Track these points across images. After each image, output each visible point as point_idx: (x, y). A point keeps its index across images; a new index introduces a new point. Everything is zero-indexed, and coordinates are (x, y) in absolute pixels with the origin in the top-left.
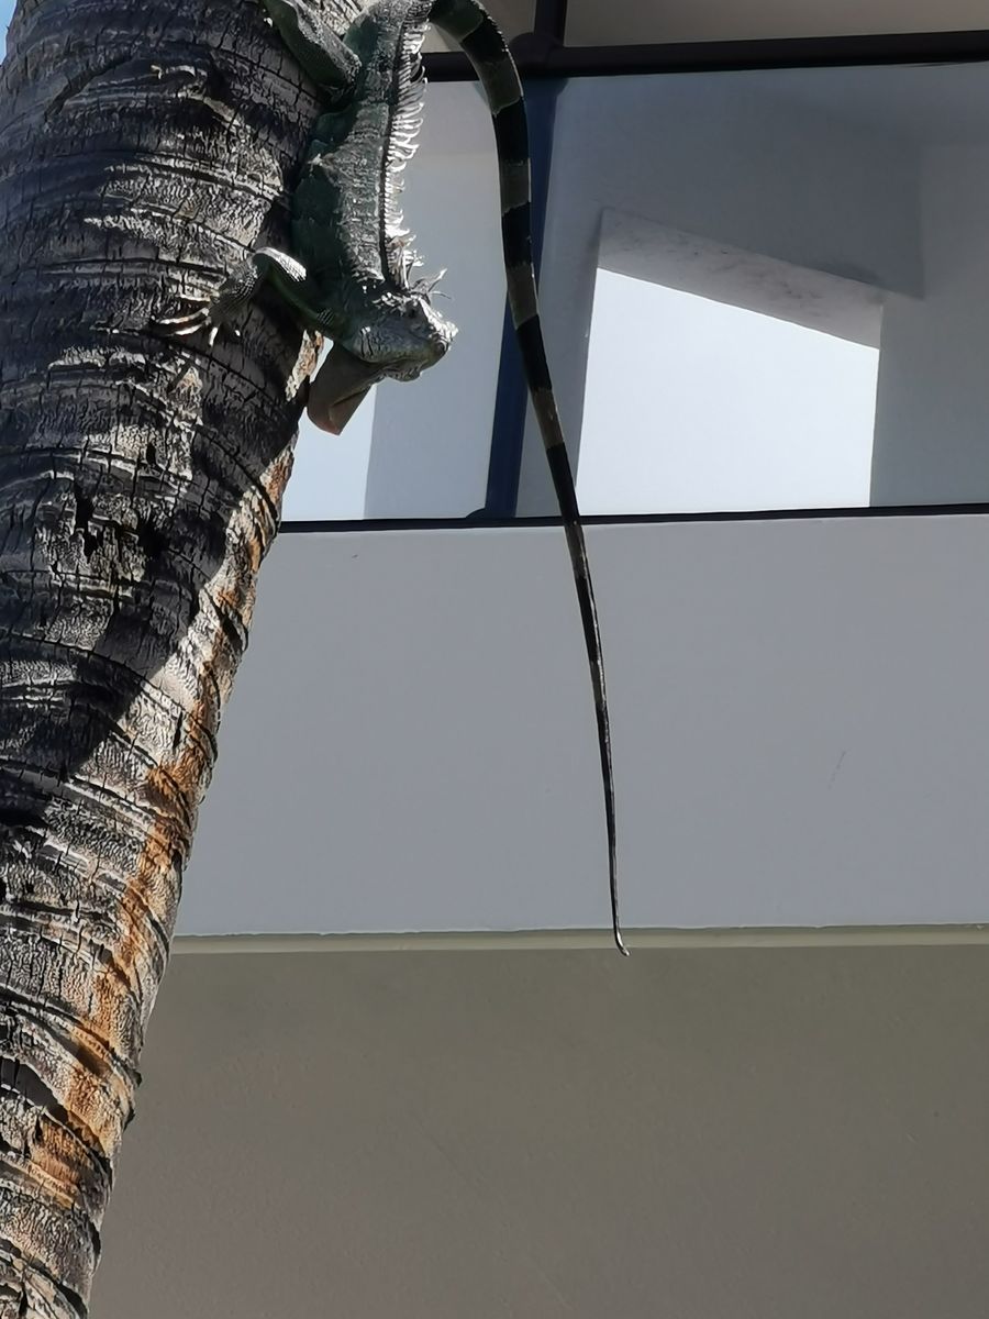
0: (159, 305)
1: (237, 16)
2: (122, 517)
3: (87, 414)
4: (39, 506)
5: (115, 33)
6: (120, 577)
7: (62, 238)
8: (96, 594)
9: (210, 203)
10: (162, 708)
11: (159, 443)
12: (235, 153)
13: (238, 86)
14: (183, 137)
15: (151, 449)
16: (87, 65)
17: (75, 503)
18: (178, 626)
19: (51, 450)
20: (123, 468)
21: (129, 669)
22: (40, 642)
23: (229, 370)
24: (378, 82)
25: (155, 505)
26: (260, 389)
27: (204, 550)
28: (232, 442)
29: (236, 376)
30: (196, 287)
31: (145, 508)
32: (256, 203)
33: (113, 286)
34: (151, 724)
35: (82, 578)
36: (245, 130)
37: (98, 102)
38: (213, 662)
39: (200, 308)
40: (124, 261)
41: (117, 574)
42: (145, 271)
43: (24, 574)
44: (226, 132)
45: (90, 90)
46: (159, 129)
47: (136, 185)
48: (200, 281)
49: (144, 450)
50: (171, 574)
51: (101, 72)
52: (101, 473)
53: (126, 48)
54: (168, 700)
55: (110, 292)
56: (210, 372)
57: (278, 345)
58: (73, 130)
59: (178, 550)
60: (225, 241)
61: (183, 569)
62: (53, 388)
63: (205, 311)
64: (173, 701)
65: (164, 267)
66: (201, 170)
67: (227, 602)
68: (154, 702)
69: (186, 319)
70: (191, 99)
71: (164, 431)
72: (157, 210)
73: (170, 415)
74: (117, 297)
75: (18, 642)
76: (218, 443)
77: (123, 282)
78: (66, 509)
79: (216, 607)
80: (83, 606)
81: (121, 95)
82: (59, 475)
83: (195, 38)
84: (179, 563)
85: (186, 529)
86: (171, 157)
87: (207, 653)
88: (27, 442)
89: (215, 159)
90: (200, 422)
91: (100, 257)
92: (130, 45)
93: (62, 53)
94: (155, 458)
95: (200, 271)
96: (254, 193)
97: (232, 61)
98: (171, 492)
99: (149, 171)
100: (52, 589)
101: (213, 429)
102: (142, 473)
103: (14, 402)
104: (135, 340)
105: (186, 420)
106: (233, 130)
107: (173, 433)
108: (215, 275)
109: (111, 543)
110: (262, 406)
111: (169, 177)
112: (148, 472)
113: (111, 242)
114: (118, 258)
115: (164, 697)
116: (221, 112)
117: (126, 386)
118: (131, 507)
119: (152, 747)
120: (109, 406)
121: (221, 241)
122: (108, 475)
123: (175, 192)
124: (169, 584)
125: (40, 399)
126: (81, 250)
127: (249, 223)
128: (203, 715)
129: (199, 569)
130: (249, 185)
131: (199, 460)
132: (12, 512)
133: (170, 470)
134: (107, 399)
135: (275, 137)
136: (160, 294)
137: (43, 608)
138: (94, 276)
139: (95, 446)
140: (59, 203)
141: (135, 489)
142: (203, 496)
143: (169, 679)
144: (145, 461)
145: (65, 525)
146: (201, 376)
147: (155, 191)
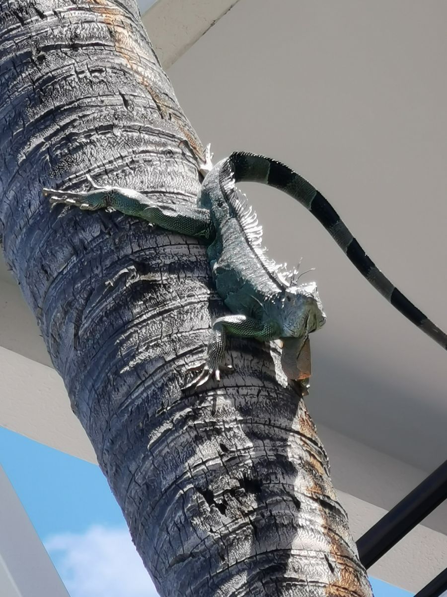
0: (181, 382)
1: (131, 233)
2: (229, 485)
3: (180, 454)
4: (185, 510)
5: (79, 285)
6: (246, 512)
7: (116, 390)
8: (240, 527)
9: (176, 320)
10: (312, 557)
11: (224, 441)
12: (173, 292)
13: (154, 262)
14: (142, 302)
15: (223, 447)
16: (77, 309)
17: (201, 496)
18: (293, 515)
19: (174, 482)
20: (213, 463)
21: (281, 549)
22: (228, 568)
23: (238, 387)
24: (222, 212)
25: (243, 469)
26: (261, 387)
27: (283, 474)
28: (263, 418)
29: (244, 388)
30: (194, 361)
31: (238, 474)
32: (199, 306)
33: (154, 390)
34: (311, 568)
35: (228, 526)
36: (171, 279)
37: (92, 320)
38: (327, 524)
39: (203, 368)
40: (151, 375)
41: (244, 511)
42: (164, 371)
43: (199, 546)
44: (162, 286)
45: (85, 318)
46: (128, 307)
47: (134, 339)
48: (195, 357)
49: (219, 448)
50: (273, 494)
51: (84, 307)
52: (205, 474)
53: (89, 287)
54: (312, 552)
55: (155, 395)
56: (229, 393)
57: (258, 363)
58: (91, 342)
59: (269, 482)
60: (195, 332)
61: (278, 489)
62: (157, 456)
63: (206, 368)
64: (315, 551)
65: (172, 363)
66: (161, 310)
67: (315, 492)
68: (305, 556)
69: (199, 378)
70: (134, 283)
71: (224, 434)
72: (151, 341)
73: (221, 425)
74: (159, 393)
75: (217, 577)
76: (256, 423)
77: (157, 385)
78: (199, 502)
79: (310, 497)
80: (237, 537)
81: (101, 308)
82: (185, 490)
83: (118, 257)
84: (274, 487)
85: (266, 470)
86: (143, 314)
87: (320, 521)
88: (161, 489)
89: (165, 300)
90: (240, 418)
91: (139, 382)
92: (90, 284)
93: (63, 316)
94: (227, 449)
95: (191, 352)
96: (195, 303)
97: (143, 254)
98: (246, 458)
99: (136, 329)
100: (217, 542)
101: (249, 418)
102: (225, 459)
103: (144, 478)
104: (181, 405)
105: (231, 421)
106: (165, 282)
107: (229, 432)
108: (200, 350)
109: (232, 500)
110: (269, 394)
111: (148, 324)
112: (228, 457)
113: (139, 371)
114: (147, 376)
115: (309, 552)
116: (153, 278)
117: (190, 427)
118: (231, 478)
119: (319, 578)
120: (188, 442)
121: (193, 334)
122: (209, 471)
123: (155, 328)
124: (274, 499)
125: (154, 465)
126: (128, 387)
127: (202, 317)
128: (338, 550)
129: (286, 484)
130: (190, 301)
131: (252, 435)
132: (175, 524)
133: (238, 448)
134: (185, 440)
135: (189, 273)
136: (178, 376)
137: (219, 554)
138: (142, 393)
139: (193, 464)
140: (104, 377)
141: (226, 469)
142: (265, 450)
143: (306, 542)
144: (223, 453)
145: (204, 509)
146: (226, 398)
147: (145, 335)
